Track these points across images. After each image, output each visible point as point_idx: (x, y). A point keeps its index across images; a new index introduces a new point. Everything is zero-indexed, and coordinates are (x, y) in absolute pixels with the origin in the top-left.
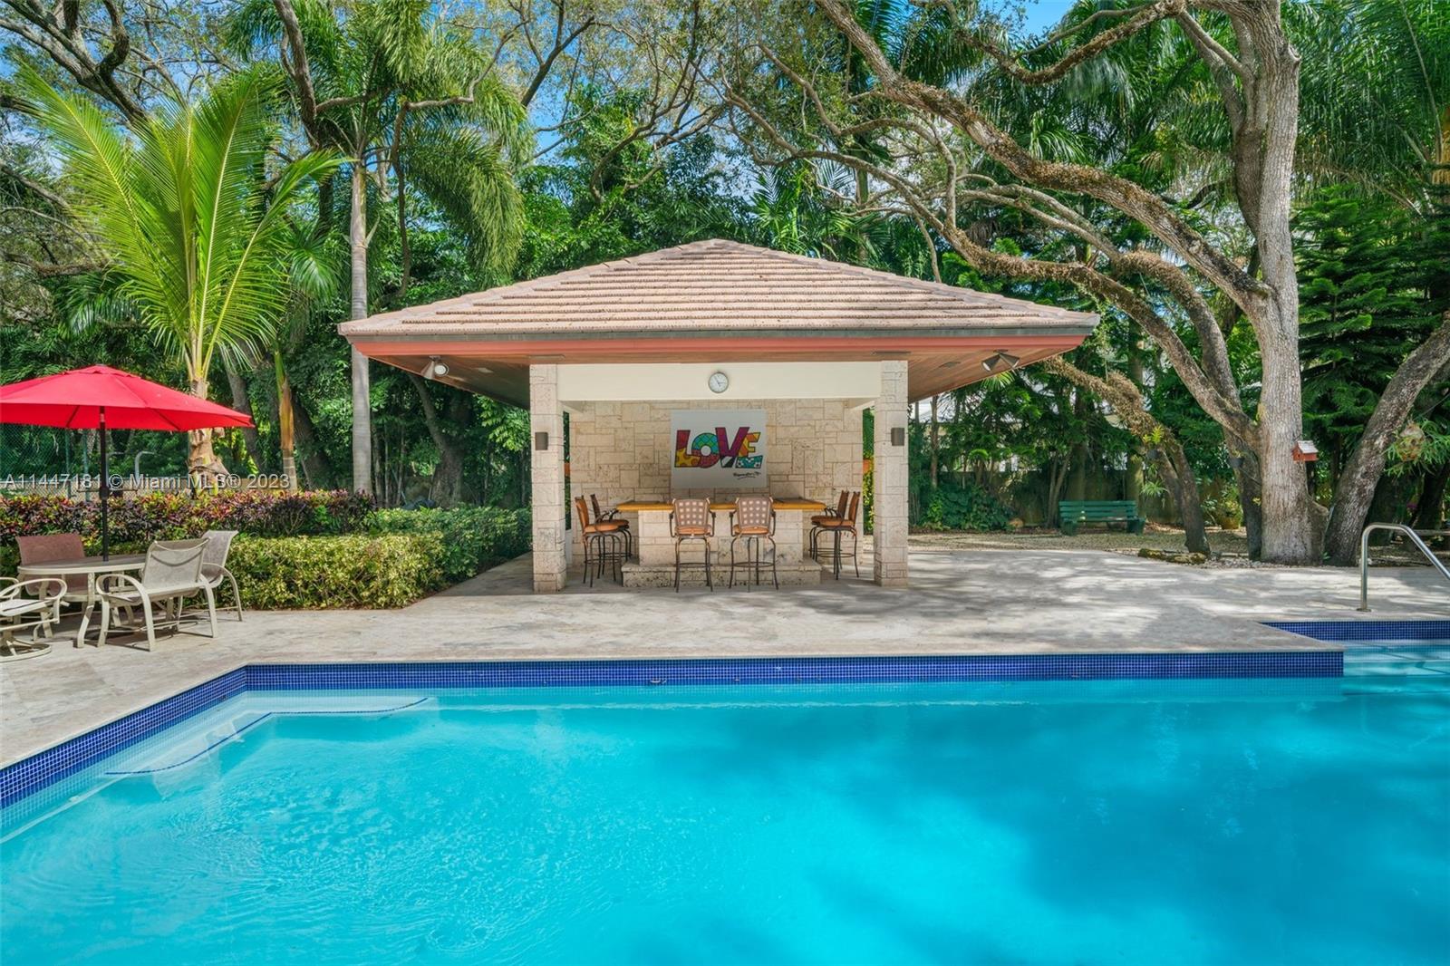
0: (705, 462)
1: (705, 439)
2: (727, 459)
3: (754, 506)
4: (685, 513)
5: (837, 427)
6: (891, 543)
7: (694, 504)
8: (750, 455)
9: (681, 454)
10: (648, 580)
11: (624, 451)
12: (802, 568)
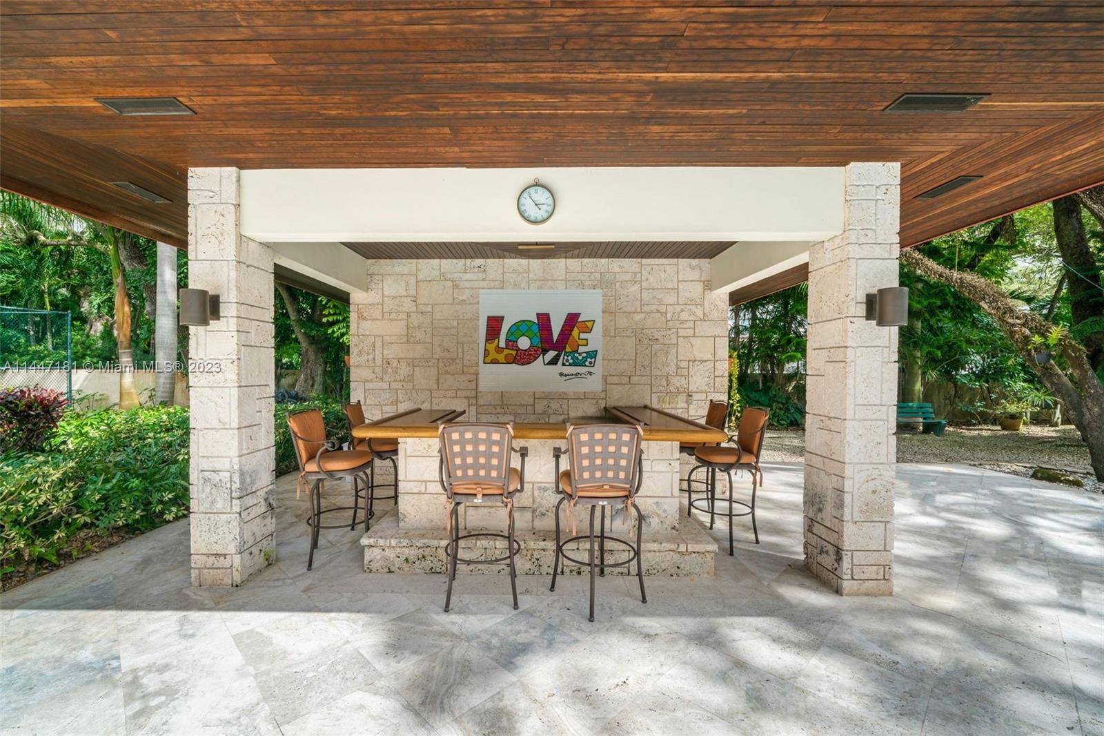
0: (523, 358)
1: (524, 328)
2: (552, 354)
3: (605, 443)
4: (463, 454)
5: (694, 314)
6: (862, 512)
7: (482, 435)
8: (581, 349)
9: (491, 347)
10: (407, 560)
11: (419, 342)
12: (682, 548)
